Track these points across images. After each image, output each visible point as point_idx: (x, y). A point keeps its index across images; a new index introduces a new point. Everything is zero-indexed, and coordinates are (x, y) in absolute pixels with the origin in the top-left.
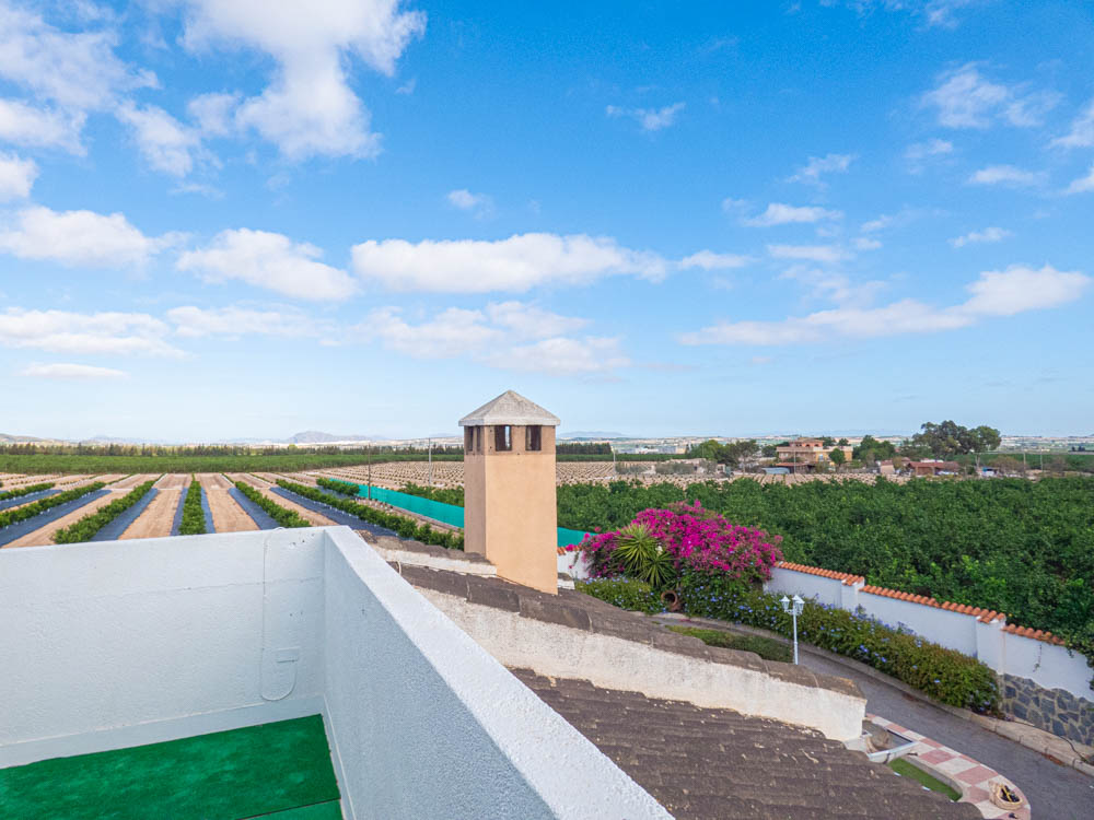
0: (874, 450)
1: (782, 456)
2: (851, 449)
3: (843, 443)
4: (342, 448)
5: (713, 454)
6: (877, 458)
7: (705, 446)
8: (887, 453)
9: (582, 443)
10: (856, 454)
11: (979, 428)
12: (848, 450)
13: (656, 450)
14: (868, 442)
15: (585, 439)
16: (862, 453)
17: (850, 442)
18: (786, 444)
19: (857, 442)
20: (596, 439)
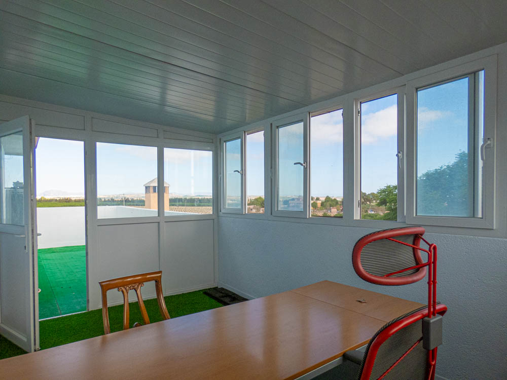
0: (330, 202)
1: (291, 205)
2: (320, 202)
3: (318, 199)
4: (73, 199)
5: (260, 203)
6: (331, 206)
7: (256, 200)
8: (335, 204)
9: (200, 198)
10: (322, 204)
11: (371, 194)
12: (319, 202)
13: (236, 202)
14: (328, 199)
15: (202, 196)
16: (325, 204)
17: (321, 199)
18: (293, 199)
19: (323, 199)
20: (207, 196)
